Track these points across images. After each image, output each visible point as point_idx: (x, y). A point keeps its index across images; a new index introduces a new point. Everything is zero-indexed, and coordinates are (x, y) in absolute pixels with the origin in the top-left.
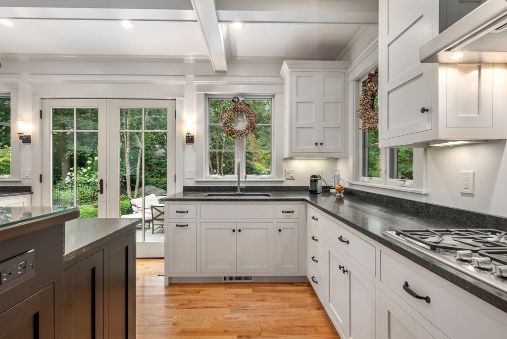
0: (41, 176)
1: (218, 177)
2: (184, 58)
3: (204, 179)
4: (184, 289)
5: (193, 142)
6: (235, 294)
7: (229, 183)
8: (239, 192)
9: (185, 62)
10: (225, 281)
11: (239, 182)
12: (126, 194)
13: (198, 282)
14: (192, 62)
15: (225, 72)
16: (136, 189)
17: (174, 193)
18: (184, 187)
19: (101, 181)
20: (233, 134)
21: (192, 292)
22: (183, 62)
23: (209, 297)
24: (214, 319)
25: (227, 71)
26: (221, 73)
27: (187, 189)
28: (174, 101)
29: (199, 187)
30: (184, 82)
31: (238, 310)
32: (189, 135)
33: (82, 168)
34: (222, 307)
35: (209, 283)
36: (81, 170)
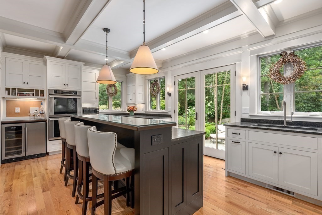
0: (174, 110)
1: (268, 113)
2: (241, 36)
3: (256, 114)
4: (237, 181)
5: (248, 90)
6: (275, 198)
7: (278, 118)
8: (285, 125)
9: (242, 38)
10: (268, 188)
11: (285, 117)
12: (215, 122)
13: (247, 181)
14: (246, 37)
15: (273, 35)
16: (221, 119)
17: (234, 122)
18: (241, 119)
19: (197, 113)
20: (281, 80)
21: (241, 185)
22: (240, 39)
23: (252, 192)
24: (253, 205)
25: (274, 34)
26: (269, 38)
27: (243, 120)
28: (235, 65)
29: (252, 119)
30: (241, 52)
31: (274, 209)
32: (244, 85)
33: (193, 107)
34: (261, 202)
35: (255, 185)
36: (193, 108)
